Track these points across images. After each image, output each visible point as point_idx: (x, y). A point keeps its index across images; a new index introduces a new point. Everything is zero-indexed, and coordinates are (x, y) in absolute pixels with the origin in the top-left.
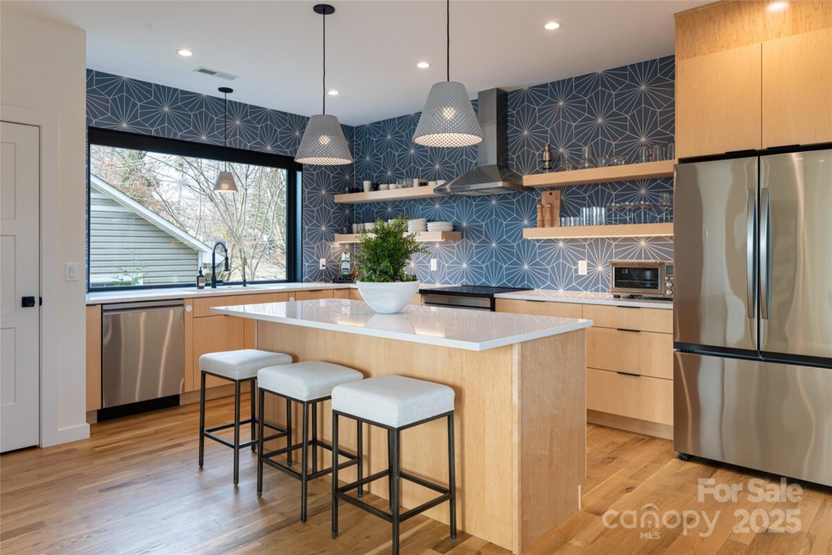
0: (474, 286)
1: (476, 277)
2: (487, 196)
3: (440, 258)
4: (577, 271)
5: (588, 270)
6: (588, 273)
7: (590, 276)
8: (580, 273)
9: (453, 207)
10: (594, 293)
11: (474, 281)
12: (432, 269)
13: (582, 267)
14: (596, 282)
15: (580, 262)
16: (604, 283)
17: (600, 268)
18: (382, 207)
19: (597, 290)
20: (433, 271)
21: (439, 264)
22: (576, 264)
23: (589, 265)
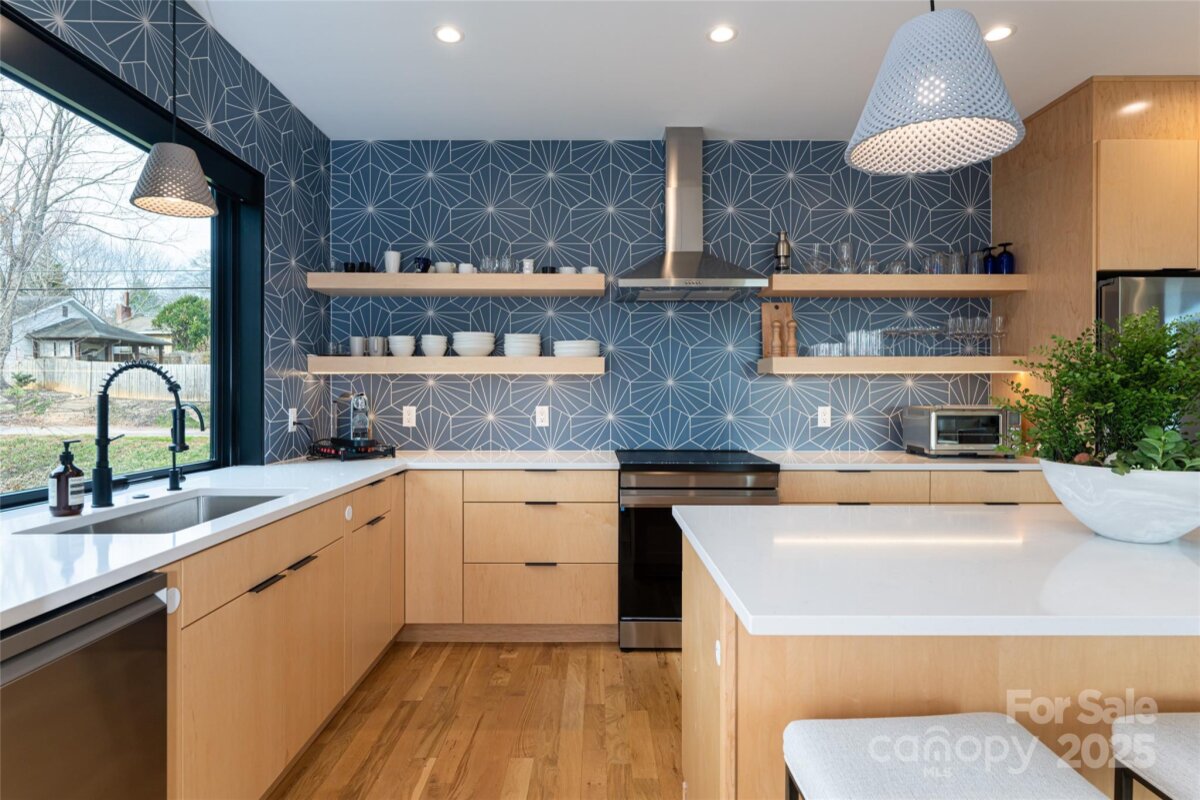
0: (631, 451)
1: (634, 435)
2: (656, 302)
3: (556, 403)
4: (815, 421)
5: (832, 419)
6: (832, 424)
7: (835, 429)
8: (820, 424)
9: (586, 317)
10: (840, 452)
11: (629, 441)
12: (539, 424)
13: (824, 416)
14: (845, 436)
15: (821, 409)
16: (855, 437)
17: (850, 417)
18: (410, 307)
19: (845, 448)
20: (541, 428)
21: (553, 416)
22: (814, 411)
23: (833, 413)
